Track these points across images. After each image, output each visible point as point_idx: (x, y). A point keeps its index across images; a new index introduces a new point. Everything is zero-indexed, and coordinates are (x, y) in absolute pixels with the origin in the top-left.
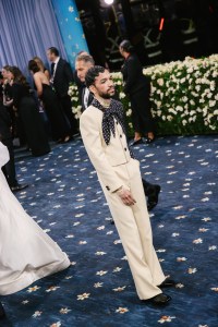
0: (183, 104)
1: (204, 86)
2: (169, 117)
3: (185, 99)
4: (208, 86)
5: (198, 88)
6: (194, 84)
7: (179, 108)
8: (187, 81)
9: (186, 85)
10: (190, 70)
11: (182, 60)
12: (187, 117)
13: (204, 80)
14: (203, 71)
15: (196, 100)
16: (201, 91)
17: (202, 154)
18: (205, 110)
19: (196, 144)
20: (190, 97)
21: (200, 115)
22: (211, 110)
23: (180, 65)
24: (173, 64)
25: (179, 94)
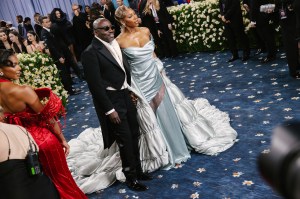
0: (189, 32)
1: (203, 20)
2: (181, 41)
3: (191, 28)
4: (205, 19)
5: (199, 21)
6: (196, 18)
7: (187, 34)
8: (191, 16)
9: (190, 19)
10: (193, 9)
11: (188, 2)
12: (192, 40)
13: (202, 16)
14: (201, 9)
15: (198, 28)
16: (201, 23)
17: (202, 63)
18: (204, 35)
19: (198, 58)
20: (194, 27)
21: (200, 38)
22: (207, 35)
23: (187, 6)
24: (182, 5)
25: (187, 25)
